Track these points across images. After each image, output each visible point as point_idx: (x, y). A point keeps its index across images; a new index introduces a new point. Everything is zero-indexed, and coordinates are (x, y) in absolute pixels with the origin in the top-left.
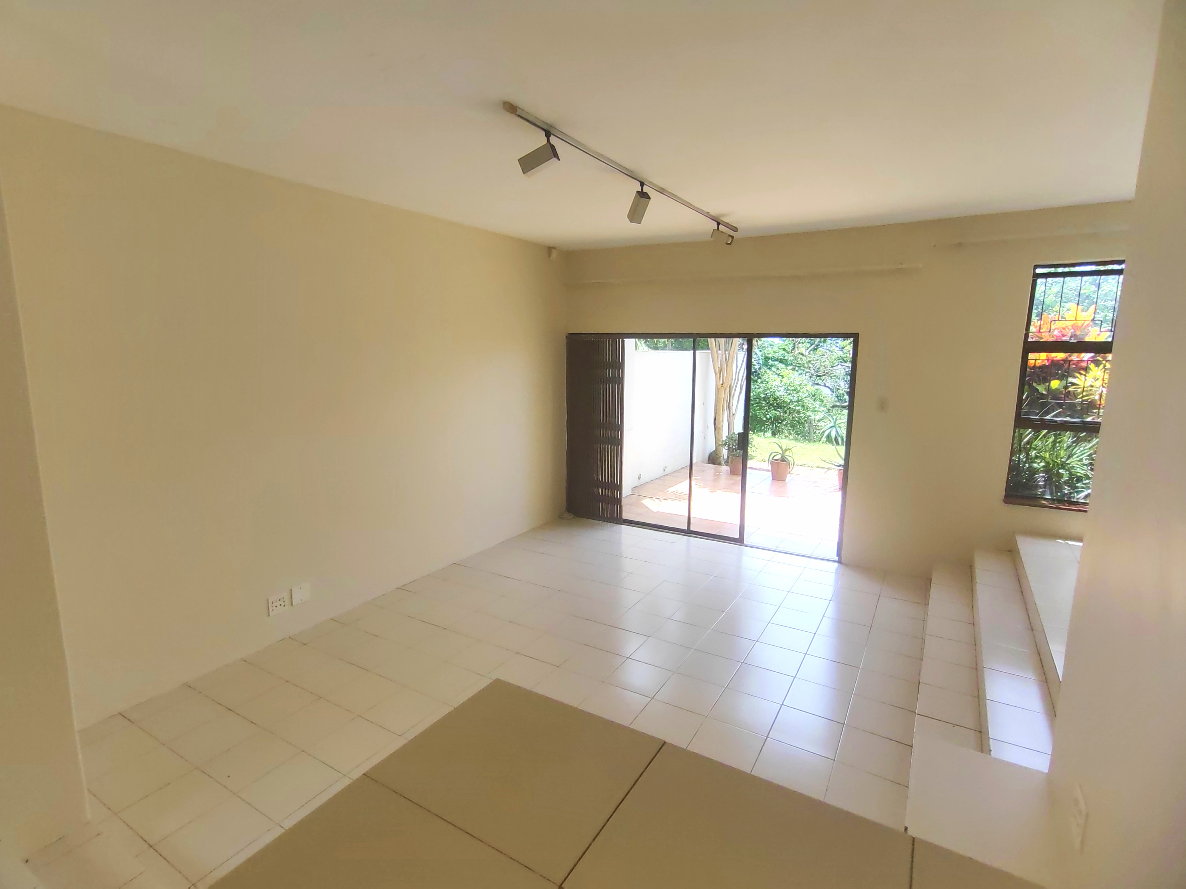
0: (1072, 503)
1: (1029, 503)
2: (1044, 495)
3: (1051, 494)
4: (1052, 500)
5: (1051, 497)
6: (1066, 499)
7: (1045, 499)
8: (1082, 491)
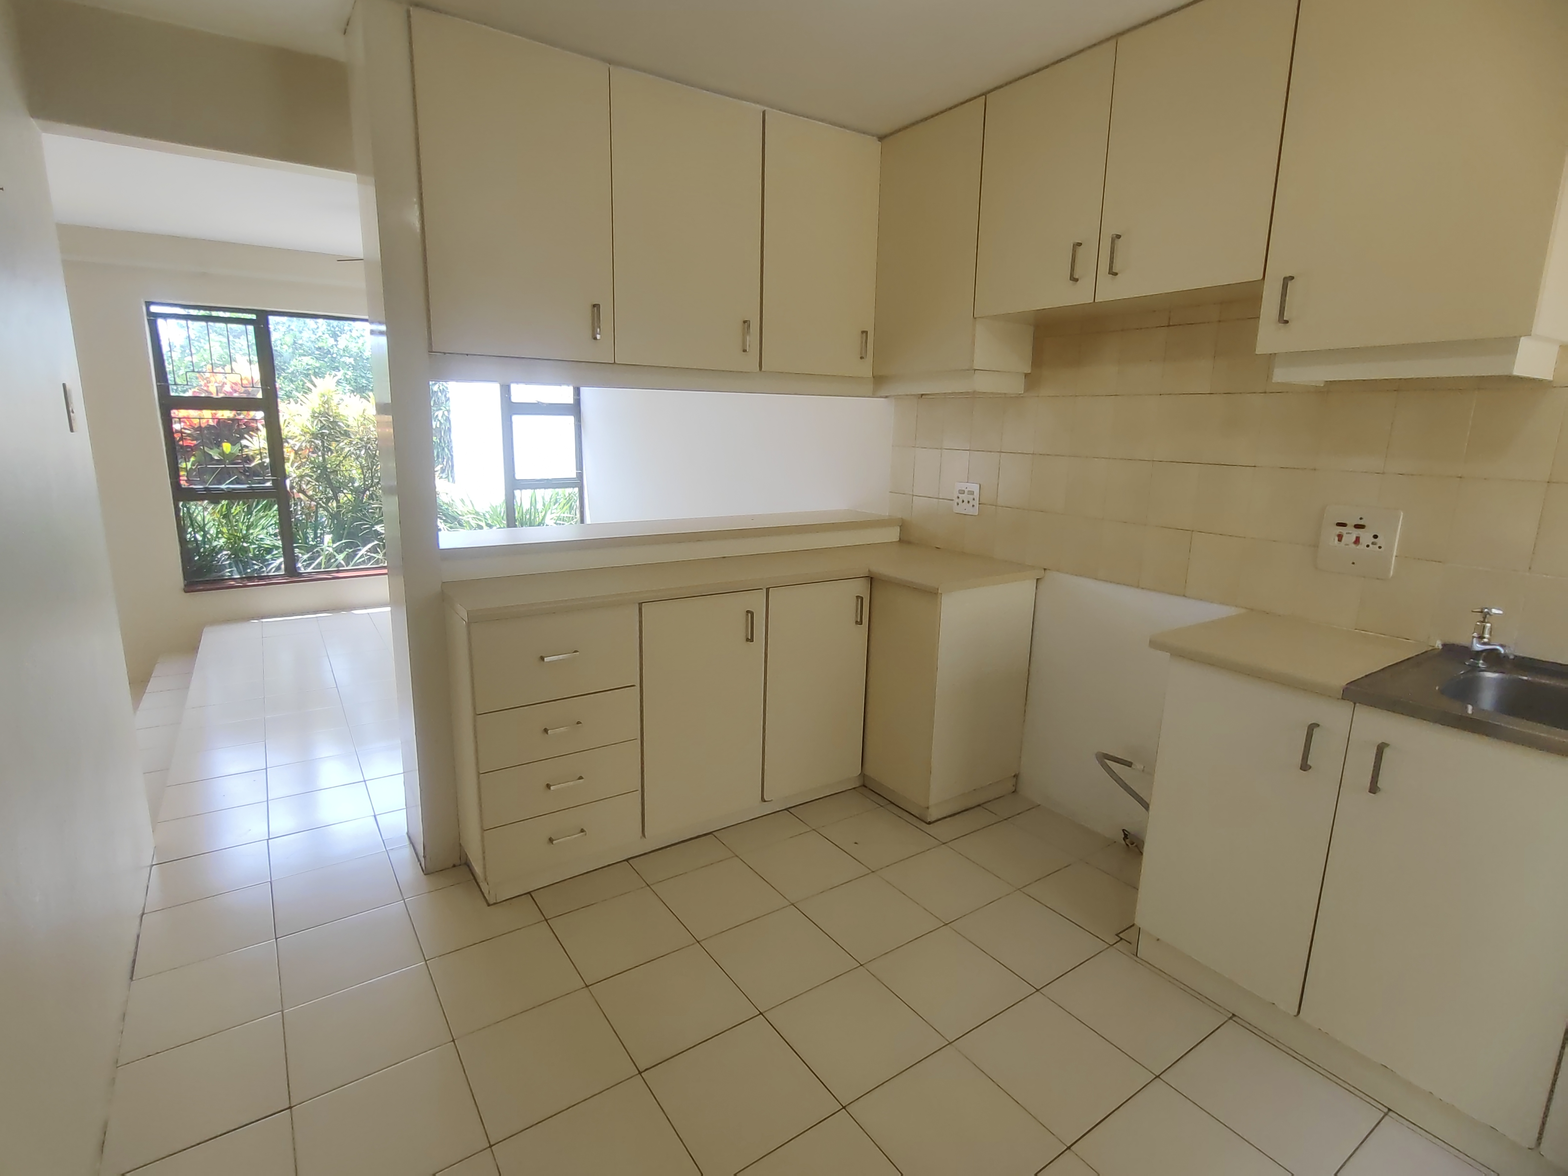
0: (261, 578)
1: (218, 586)
2: (232, 575)
3: (240, 573)
4: (241, 578)
5: (240, 575)
6: (256, 575)
7: (234, 579)
8: (272, 563)
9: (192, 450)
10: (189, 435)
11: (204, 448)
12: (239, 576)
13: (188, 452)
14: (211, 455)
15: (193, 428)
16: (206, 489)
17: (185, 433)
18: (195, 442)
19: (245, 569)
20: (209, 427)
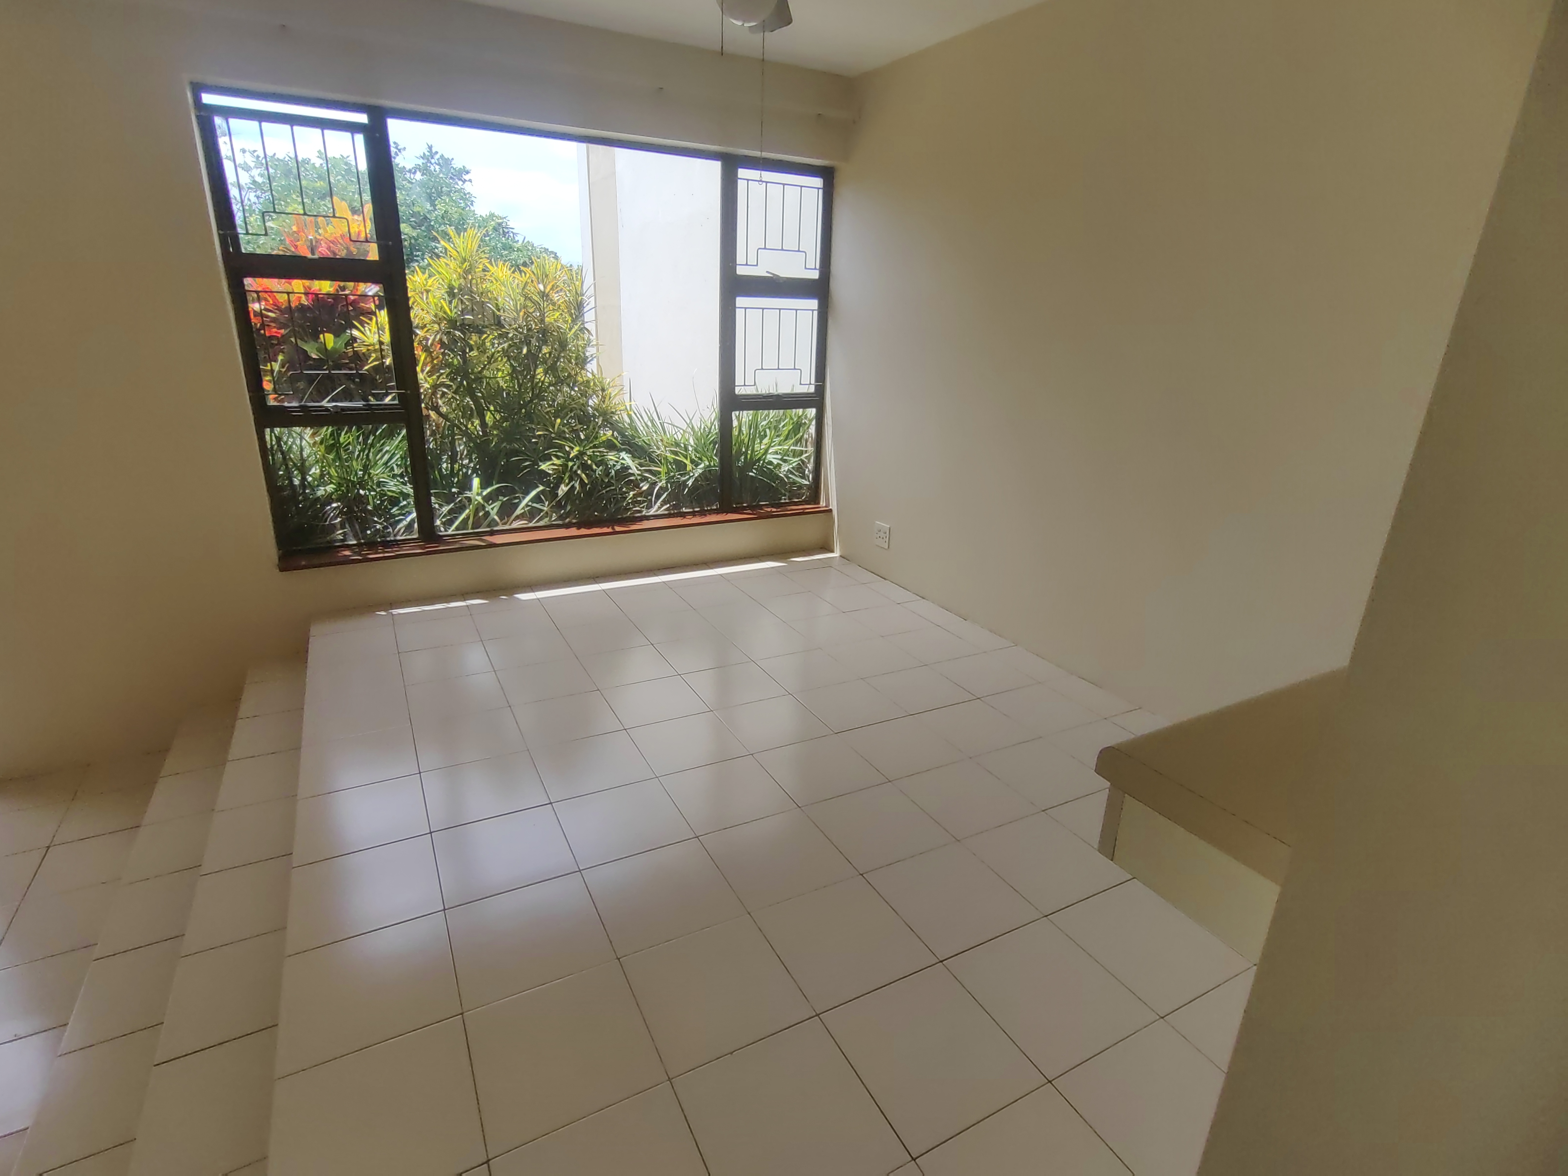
0: (387, 544)
2: (346, 542)
3: (356, 536)
4: (359, 545)
5: (357, 540)
6: (380, 541)
7: (349, 547)
8: (400, 521)
9: (279, 344)
10: (274, 320)
11: (296, 341)
12: (355, 542)
13: (272, 346)
14: (307, 351)
15: (279, 309)
16: (303, 408)
17: (267, 317)
18: (282, 331)
19: (363, 531)
20: (302, 308)
